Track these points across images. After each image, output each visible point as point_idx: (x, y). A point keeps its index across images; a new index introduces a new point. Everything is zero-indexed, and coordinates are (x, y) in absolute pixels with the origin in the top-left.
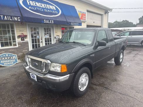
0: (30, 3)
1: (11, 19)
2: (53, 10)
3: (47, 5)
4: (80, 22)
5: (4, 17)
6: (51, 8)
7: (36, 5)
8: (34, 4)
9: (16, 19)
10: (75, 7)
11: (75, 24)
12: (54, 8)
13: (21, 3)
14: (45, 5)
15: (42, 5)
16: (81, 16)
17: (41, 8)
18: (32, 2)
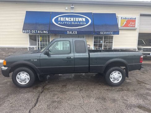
0: (60, 20)
1: (42, 32)
4: (116, 31)
5: (38, 31)
7: (65, 20)
8: (64, 19)
9: (45, 32)
10: (116, 14)
11: (107, 33)
12: (84, 19)
13: (53, 20)
14: (74, 19)
15: (71, 19)
16: (125, 23)
17: (69, 22)
18: (63, 18)
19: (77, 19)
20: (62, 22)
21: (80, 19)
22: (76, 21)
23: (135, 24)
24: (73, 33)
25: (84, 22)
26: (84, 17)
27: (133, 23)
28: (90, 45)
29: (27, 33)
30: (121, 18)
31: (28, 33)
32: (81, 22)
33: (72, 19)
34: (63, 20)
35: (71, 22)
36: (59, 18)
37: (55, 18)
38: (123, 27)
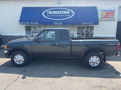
0: (49, 13)
1: (34, 23)
2: (67, 14)
3: (62, 12)
5: (31, 23)
6: (64, 13)
7: (53, 13)
9: (36, 23)
10: (97, 7)
11: (88, 24)
12: (68, 12)
13: (43, 14)
14: (60, 12)
15: (57, 13)
16: (105, 14)
17: (56, 14)
18: (51, 12)
19: (63, 12)
20: (50, 15)
21: (65, 12)
22: (61, 14)
23: (114, 15)
24: (58, 23)
25: (68, 14)
26: (68, 11)
27: (112, 15)
28: (74, 34)
29: (22, 24)
30: (101, 10)
31: (24, 24)
32: (66, 14)
33: (59, 12)
34: (51, 13)
35: (57, 15)
36: (48, 12)
37: (45, 12)
38: (103, 18)
